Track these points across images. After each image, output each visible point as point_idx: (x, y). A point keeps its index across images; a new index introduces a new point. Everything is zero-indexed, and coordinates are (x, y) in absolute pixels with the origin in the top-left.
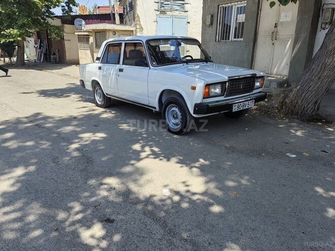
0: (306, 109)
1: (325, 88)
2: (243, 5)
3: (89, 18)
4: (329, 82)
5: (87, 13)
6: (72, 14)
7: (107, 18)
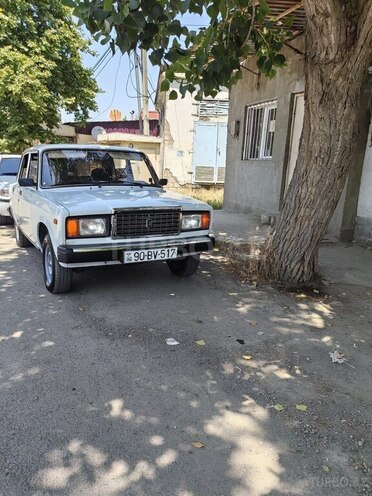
0: (289, 270)
1: (308, 236)
2: (273, 108)
3: (110, 126)
4: (313, 227)
5: (122, 120)
6: (88, 120)
7: (133, 126)
